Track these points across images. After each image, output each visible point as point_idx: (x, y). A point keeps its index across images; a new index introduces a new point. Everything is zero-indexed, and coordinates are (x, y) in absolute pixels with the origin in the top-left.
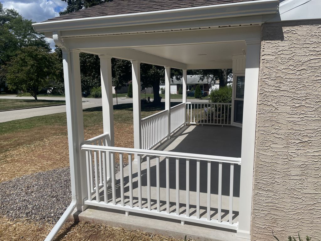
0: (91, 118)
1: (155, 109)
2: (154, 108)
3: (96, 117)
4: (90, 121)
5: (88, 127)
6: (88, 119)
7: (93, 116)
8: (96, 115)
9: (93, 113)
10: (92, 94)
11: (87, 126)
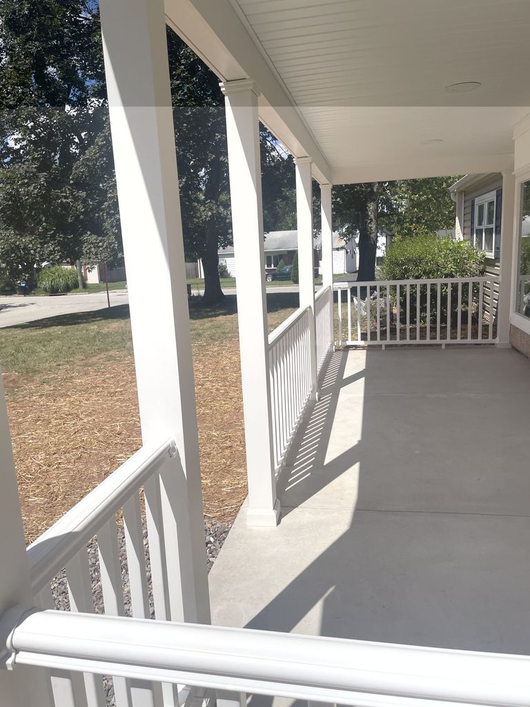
0: (44, 346)
1: (213, 313)
2: (208, 310)
3: (58, 342)
4: (42, 354)
5: (39, 372)
6: (38, 348)
7: (51, 339)
8: (58, 338)
9: (49, 333)
10: (42, 286)
11: (35, 372)
